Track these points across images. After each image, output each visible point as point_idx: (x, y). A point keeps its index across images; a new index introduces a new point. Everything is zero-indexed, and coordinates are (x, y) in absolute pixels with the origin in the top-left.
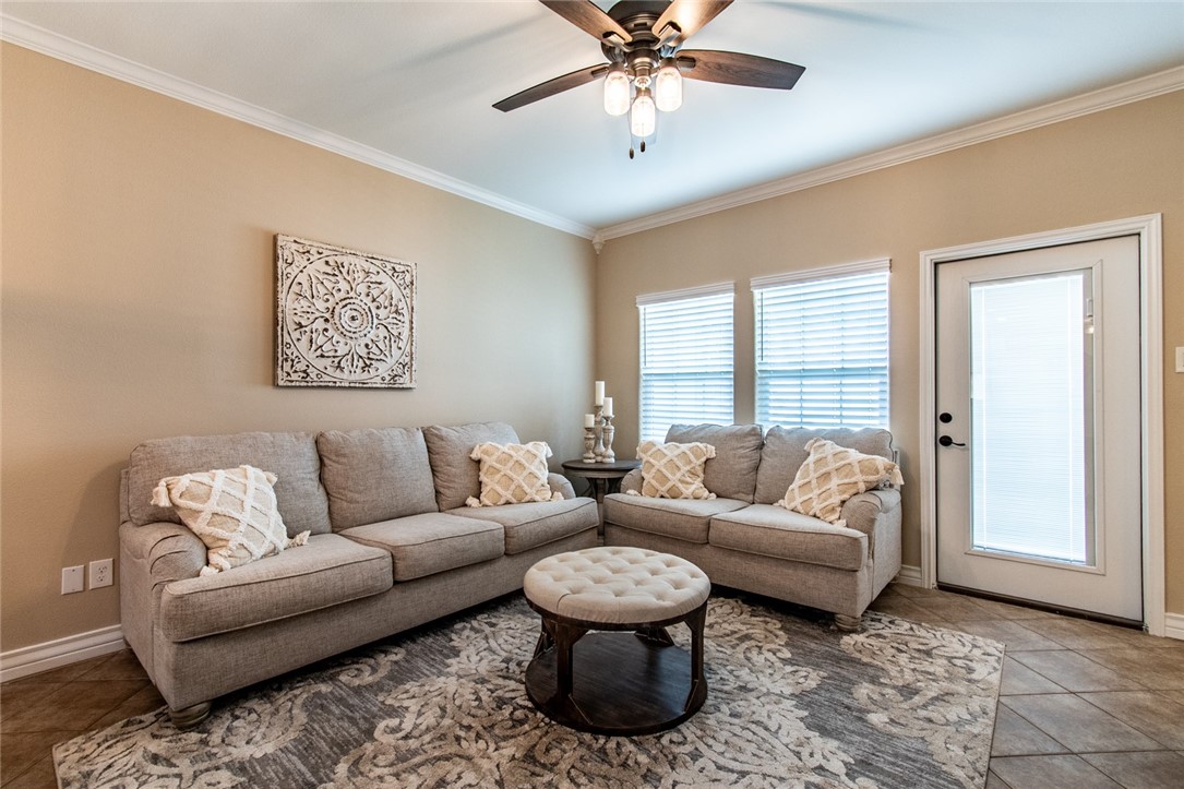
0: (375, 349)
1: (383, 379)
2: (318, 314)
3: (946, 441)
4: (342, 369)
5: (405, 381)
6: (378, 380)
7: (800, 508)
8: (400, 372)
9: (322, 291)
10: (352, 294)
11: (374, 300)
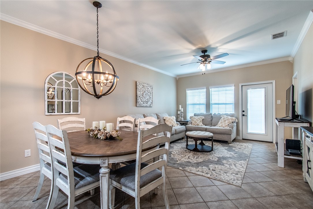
0: (148, 100)
2: (141, 94)
3: (244, 115)
4: (144, 104)
6: (148, 105)
7: (221, 126)
8: (151, 104)
9: (142, 90)
10: (145, 91)
11: (148, 91)
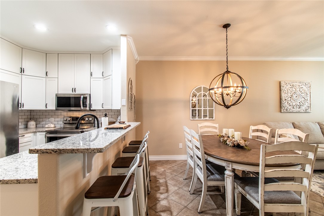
0: (301, 103)
1: (304, 110)
2: (289, 97)
4: (294, 108)
5: (309, 110)
6: (302, 110)
8: (308, 108)
9: (290, 91)
10: (296, 91)
11: (301, 92)
